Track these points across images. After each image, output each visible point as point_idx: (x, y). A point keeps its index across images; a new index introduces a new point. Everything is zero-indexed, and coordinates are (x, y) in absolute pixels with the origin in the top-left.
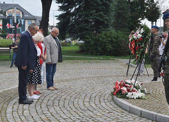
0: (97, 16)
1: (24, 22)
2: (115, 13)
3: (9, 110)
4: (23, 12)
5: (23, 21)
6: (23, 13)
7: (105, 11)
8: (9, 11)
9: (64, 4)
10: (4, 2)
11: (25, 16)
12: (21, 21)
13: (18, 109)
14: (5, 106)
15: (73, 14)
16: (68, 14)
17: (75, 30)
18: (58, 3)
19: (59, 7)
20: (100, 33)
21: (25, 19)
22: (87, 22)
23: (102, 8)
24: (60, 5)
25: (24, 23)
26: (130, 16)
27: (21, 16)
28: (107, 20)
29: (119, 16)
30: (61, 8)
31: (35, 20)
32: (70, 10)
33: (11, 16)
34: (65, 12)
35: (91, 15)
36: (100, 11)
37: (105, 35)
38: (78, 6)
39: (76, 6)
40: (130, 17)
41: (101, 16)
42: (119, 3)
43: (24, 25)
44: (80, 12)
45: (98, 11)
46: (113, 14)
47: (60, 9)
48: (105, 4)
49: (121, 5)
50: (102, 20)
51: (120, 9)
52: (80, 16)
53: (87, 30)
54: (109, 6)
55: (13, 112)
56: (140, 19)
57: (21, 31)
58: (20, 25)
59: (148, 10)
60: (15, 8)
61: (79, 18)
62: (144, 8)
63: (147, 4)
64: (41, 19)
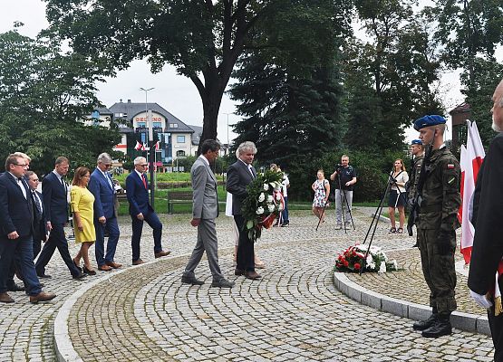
0: (312, 123)
1: (170, 137)
2: (350, 116)
3: (139, 302)
4: (168, 118)
5: (167, 136)
6: (166, 121)
7: (328, 112)
8: (140, 116)
9: (246, 101)
10: (129, 101)
11: (171, 126)
12: (163, 138)
13: (154, 301)
14: (132, 295)
15: (265, 120)
16: (256, 120)
17: (269, 152)
18: (235, 99)
19: (238, 106)
20: (320, 156)
21: (171, 133)
22: (293, 134)
23: (323, 107)
24: (239, 102)
25: (170, 141)
26: (381, 120)
27: (163, 126)
28: (332, 129)
29: (357, 121)
30: (242, 109)
31: (192, 133)
32: (258, 112)
33: (144, 127)
34: (249, 117)
35: (301, 121)
36: (319, 113)
37: (330, 160)
38: (274, 105)
39: (270, 104)
40: (379, 123)
41: (320, 122)
42: (356, 96)
43: (170, 145)
44: (277, 116)
45: (314, 112)
46: (345, 117)
47: (238, 111)
48: (328, 99)
49: (362, 100)
50: (324, 131)
51: (360, 107)
52: (279, 125)
53: (294, 150)
54: (336, 102)
55: (145, 305)
56: (402, 126)
57: (163, 155)
58: (162, 145)
59: (417, 107)
60: (150, 111)
61: (277, 128)
62: (408, 104)
63: (415, 96)
64: (201, 131)
